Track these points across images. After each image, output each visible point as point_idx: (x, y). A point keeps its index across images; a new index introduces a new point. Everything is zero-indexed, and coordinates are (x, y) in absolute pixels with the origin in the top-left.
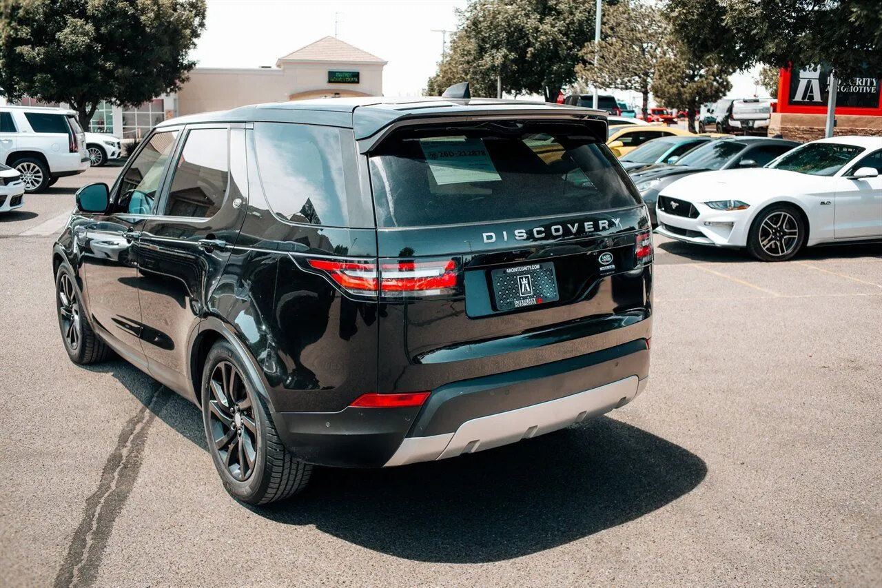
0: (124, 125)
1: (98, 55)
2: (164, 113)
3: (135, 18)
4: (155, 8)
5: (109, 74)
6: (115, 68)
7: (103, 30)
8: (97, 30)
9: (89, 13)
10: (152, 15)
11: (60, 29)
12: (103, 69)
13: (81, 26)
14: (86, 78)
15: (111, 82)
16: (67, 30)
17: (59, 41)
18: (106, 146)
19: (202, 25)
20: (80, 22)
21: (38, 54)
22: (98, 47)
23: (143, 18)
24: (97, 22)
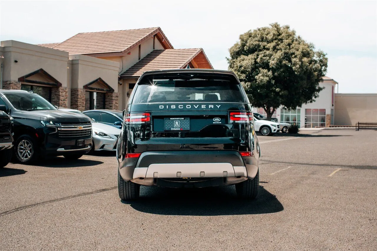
0: (305, 121)
1: (273, 85)
2: (326, 116)
3: (291, 68)
4: (300, 63)
5: (277, 93)
6: (280, 91)
7: (276, 74)
8: (273, 74)
9: (271, 67)
10: (298, 66)
11: (257, 75)
12: (274, 91)
13: (266, 73)
14: (267, 96)
15: (278, 97)
16: (260, 75)
17: (256, 79)
18: (271, 127)
19: (325, 70)
20: (265, 71)
21: (247, 86)
22: (273, 82)
23: (294, 68)
24: (274, 70)
